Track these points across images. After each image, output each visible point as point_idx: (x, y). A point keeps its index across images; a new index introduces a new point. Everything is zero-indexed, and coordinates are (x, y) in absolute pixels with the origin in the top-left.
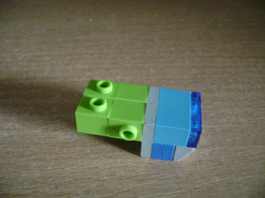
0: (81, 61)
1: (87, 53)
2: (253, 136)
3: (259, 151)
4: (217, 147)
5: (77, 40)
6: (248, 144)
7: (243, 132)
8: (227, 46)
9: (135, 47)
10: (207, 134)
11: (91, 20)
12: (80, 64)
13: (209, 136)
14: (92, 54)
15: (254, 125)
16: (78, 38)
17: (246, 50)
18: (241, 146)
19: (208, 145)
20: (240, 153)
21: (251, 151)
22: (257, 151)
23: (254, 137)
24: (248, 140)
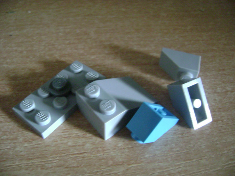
0: (8, 60)
1: (16, 51)
2: (177, 149)
3: (180, 169)
4: (133, 164)
5: (11, 36)
6: (169, 159)
7: (166, 145)
8: (166, 39)
9: (68, 42)
10: (124, 148)
11: (30, 12)
12: (7, 63)
13: (127, 150)
14: (21, 52)
15: (180, 135)
16: (11, 33)
17: (186, 43)
18: (160, 162)
19: (123, 162)
20: (159, 171)
21: (171, 169)
22: (178, 168)
23: (178, 151)
24: (170, 155)
